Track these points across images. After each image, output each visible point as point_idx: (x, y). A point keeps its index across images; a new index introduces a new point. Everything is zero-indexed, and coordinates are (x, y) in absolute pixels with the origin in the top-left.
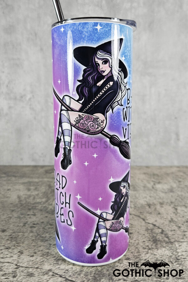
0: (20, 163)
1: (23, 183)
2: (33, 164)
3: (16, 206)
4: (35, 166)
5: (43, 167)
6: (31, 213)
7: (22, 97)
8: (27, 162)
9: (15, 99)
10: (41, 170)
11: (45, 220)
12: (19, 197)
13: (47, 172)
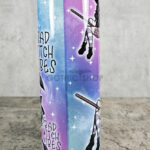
0: (11, 95)
1: (14, 112)
2: (22, 95)
3: (7, 132)
4: (25, 98)
5: (31, 98)
6: (20, 137)
7: (13, 38)
8: (17, 93)
9: (7, 39)
10: (29, 101)
11: (33, 144)
12: (10, 124)
13: (34, 102)
